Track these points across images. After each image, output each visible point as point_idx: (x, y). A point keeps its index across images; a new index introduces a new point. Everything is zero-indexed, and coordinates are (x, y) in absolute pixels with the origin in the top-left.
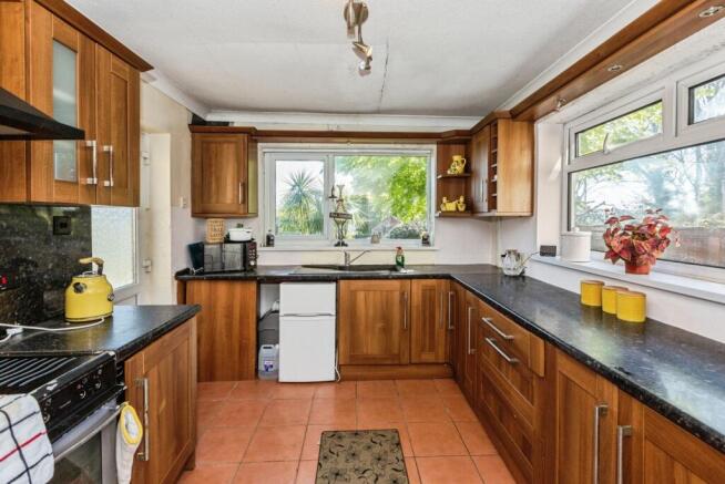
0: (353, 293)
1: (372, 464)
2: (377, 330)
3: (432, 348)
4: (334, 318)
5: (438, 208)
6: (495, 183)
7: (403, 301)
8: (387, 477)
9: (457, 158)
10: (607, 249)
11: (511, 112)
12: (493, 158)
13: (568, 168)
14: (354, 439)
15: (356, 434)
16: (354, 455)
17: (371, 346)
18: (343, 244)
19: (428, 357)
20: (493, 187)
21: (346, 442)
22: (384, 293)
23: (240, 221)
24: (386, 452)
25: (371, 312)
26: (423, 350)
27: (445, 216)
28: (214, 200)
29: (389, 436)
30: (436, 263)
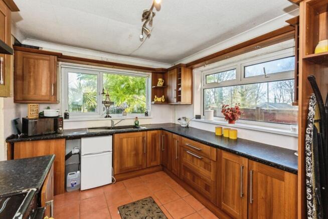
0: (121, 140)
1: (147, 214)
2: (132, 156)
3: (155, 160)
4: (112, 152)
5: (153, 100)
6: (180, 91)
7: (143, 141)
8: (156, 217)
9: (160, 80)
10: (225, 117)
11: (186, 64)
12: (179, 81)
13: (203, 87)
14: (135, 206)
15: (134, 203)
16: (137, 213)
17: (129, 163)
18: (109, 117)
19: (153, 164)
20: (179, 93)
21: (131, 208)
22: (136, 138)
23: (48, 105)
24: (151, 207)
25: (129, 148)
26: (152, 161)
27: (157, 103)
28: (32, 93)
29: (148, 200)
30: (151, 123)
